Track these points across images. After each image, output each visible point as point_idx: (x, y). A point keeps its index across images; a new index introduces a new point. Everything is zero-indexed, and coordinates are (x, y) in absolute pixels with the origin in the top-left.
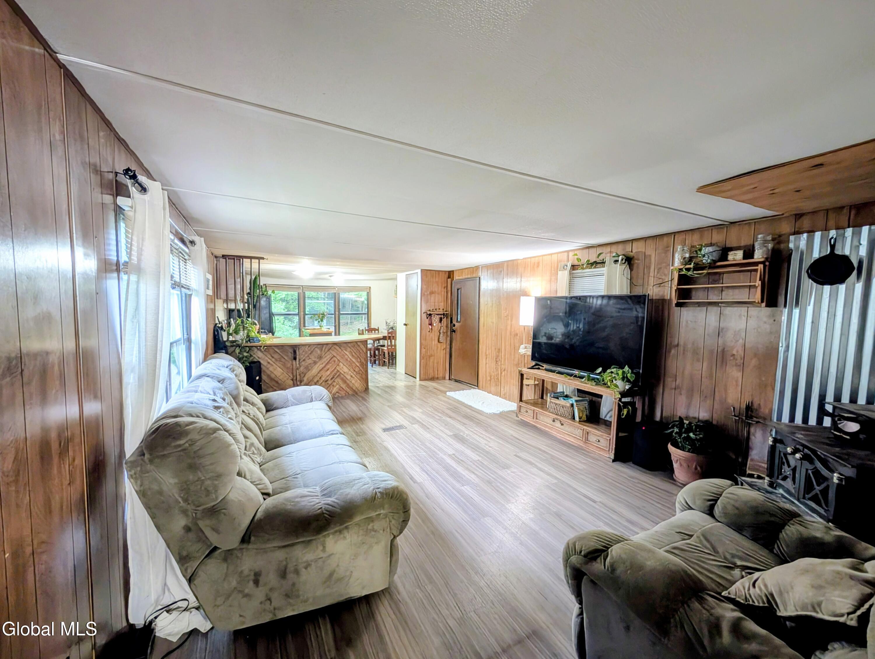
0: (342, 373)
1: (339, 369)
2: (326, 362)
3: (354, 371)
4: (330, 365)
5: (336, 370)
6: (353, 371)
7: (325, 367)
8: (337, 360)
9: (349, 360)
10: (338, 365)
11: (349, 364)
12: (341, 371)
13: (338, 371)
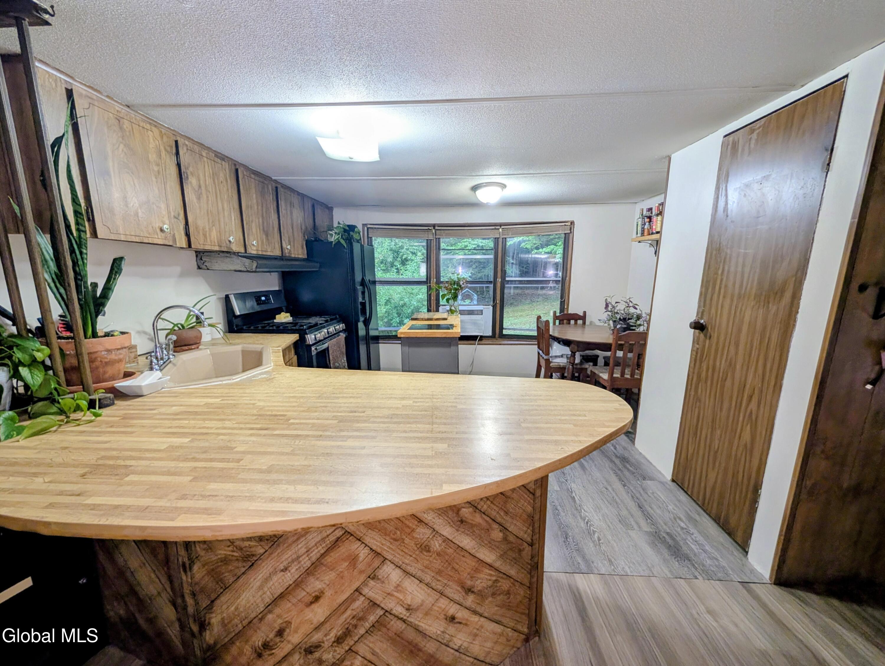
0: (399, 610)
1: (378, 598)
2: (306, 563)
3: (469, 591)
4: (329, 576)
5: (359, 603)
6: (457, 595)
7: (298, 584)
8: (363, 553)
9: (436, 545)
10: (373, 577)
11: (437, 564)
12: (390, 604)
13: (374, 604)
